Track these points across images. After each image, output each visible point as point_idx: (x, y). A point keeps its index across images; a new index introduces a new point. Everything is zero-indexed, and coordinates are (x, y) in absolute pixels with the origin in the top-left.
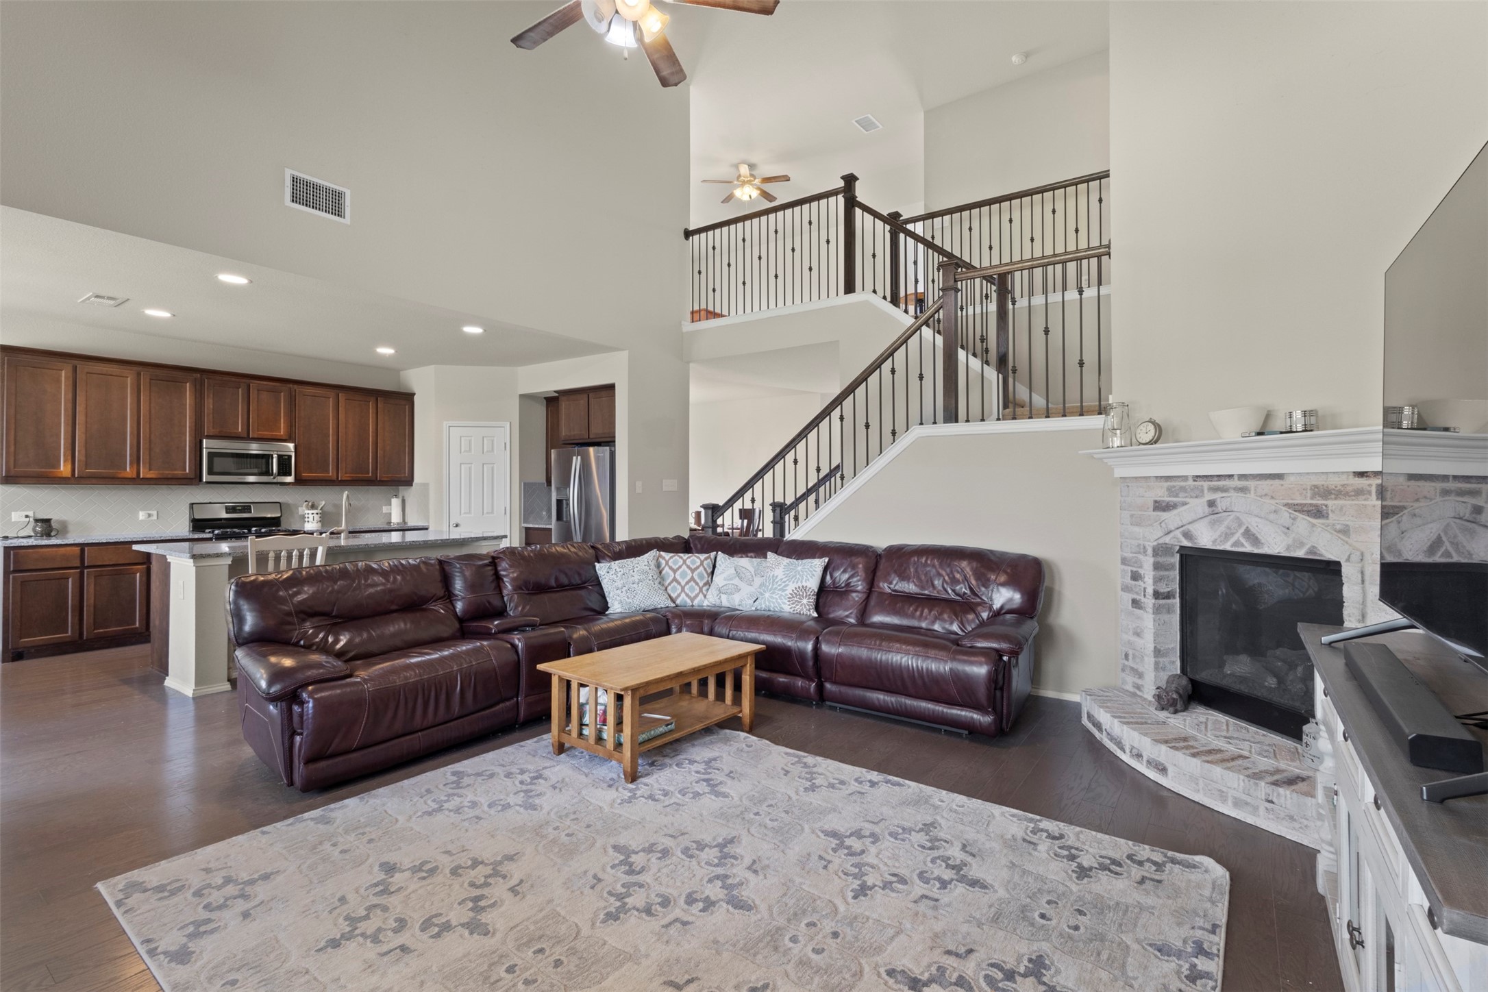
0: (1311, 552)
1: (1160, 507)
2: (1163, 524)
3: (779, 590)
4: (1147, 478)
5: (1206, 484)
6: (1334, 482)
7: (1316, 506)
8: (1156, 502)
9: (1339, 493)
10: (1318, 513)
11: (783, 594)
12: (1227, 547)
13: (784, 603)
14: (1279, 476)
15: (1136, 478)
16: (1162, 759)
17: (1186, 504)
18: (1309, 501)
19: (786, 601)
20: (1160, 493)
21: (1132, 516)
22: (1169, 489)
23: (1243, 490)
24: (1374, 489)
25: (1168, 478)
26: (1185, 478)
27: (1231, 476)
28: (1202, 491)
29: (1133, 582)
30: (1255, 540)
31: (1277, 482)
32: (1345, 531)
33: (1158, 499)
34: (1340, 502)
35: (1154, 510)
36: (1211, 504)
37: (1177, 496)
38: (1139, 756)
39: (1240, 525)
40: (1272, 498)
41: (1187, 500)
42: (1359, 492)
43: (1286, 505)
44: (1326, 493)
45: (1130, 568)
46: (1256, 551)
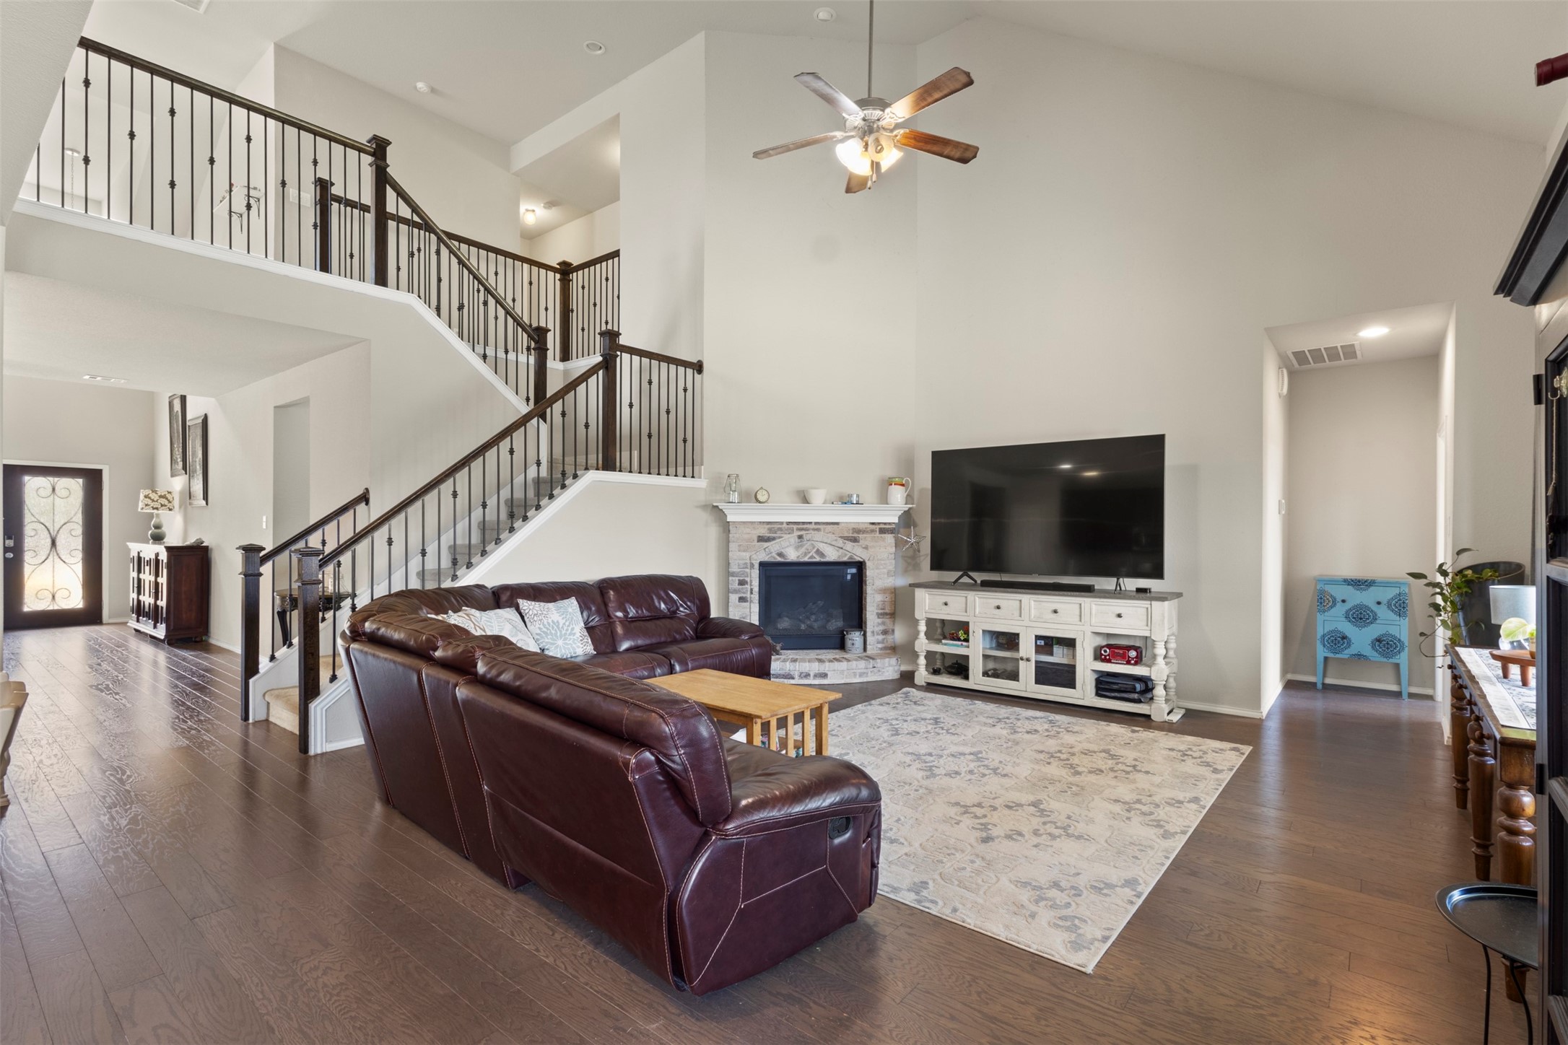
0: (851, 558)
1: (761, 539)
2: (767, 550)
3: (570, 635)
4: (752, 523)
5: (795, 527)
6: (861, 527)
7: (854, 537)
8: (759, 537)
9: (864, 531)
10: (855, 540)
11: (575, 637)
12: (806, 559)
13: (578, 647)
14: (837, 524)
15: (744, 522)
16: (822, 671)
17: (782, 537)
18: (851, 535)
19: (579, 644)
20: (763, 531)
21: (740, 546)
22: (769, 529)
23: (818, 530)
24: (878, 530)
25: (769, 523)
26: (782, 523)
27: (810, 523)
28: (793, 530)
29: (741, 587)
30: (822, 555)
31: (836, 526)
32: (866, 548)
33: (761, 535)
34: (864, 535)
35: (758, 542)
36: (800, 537)
37: (776, 533)
38: (807, 675)
39: (814, 548)
40: (833, 534)
41: (782, 535)
42: (872, 531)
43: (841, 537)
44: (859, 531)
45: (737, 579)
46: (822, 560)
